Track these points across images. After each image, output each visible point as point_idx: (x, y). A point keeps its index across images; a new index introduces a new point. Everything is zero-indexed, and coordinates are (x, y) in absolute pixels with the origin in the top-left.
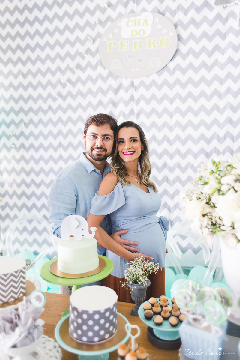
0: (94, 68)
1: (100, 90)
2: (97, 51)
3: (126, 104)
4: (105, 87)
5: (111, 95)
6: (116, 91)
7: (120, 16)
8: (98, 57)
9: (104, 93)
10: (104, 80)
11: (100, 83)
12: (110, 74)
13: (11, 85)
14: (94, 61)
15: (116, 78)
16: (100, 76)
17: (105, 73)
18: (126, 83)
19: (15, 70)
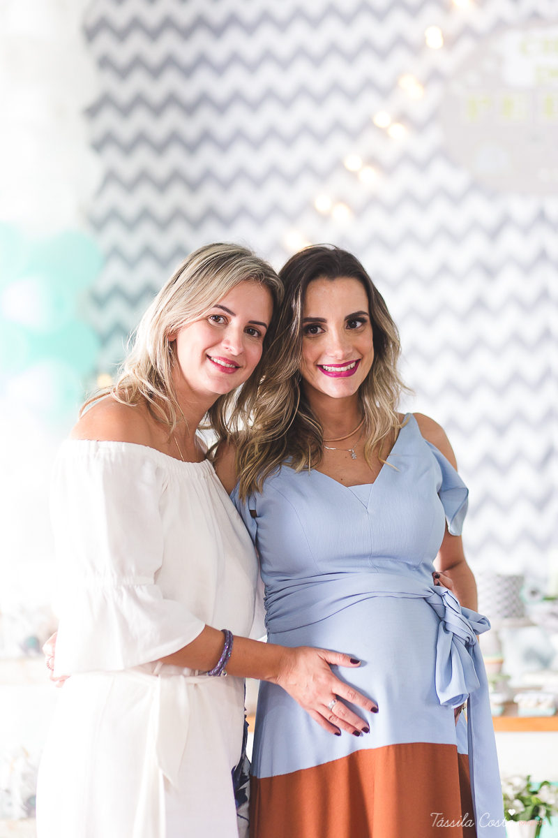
0: (423, 166)
1: (444, 231)
2: (434, 116)
3: (527, 269)
4: (458, 220)
5: (476, 246)
6: (494, 234)
7: (501, 26)
8: (434, 136)
9: (456, 239)
10: (456, 200)
11: (441, 211)
12: (475, 186)
13: (146, 214)
14: (422, 146)
15: (492, 195)
16: (442, 192)
17: (457, 181)
18: (522, 209)
19: (161, 168)
